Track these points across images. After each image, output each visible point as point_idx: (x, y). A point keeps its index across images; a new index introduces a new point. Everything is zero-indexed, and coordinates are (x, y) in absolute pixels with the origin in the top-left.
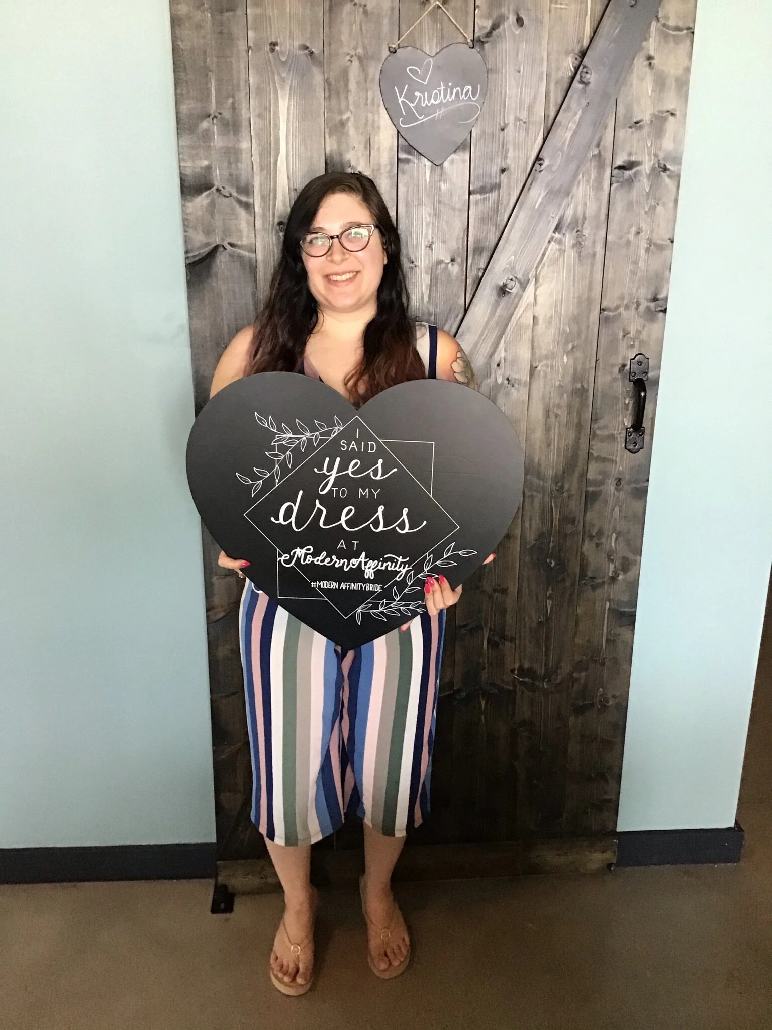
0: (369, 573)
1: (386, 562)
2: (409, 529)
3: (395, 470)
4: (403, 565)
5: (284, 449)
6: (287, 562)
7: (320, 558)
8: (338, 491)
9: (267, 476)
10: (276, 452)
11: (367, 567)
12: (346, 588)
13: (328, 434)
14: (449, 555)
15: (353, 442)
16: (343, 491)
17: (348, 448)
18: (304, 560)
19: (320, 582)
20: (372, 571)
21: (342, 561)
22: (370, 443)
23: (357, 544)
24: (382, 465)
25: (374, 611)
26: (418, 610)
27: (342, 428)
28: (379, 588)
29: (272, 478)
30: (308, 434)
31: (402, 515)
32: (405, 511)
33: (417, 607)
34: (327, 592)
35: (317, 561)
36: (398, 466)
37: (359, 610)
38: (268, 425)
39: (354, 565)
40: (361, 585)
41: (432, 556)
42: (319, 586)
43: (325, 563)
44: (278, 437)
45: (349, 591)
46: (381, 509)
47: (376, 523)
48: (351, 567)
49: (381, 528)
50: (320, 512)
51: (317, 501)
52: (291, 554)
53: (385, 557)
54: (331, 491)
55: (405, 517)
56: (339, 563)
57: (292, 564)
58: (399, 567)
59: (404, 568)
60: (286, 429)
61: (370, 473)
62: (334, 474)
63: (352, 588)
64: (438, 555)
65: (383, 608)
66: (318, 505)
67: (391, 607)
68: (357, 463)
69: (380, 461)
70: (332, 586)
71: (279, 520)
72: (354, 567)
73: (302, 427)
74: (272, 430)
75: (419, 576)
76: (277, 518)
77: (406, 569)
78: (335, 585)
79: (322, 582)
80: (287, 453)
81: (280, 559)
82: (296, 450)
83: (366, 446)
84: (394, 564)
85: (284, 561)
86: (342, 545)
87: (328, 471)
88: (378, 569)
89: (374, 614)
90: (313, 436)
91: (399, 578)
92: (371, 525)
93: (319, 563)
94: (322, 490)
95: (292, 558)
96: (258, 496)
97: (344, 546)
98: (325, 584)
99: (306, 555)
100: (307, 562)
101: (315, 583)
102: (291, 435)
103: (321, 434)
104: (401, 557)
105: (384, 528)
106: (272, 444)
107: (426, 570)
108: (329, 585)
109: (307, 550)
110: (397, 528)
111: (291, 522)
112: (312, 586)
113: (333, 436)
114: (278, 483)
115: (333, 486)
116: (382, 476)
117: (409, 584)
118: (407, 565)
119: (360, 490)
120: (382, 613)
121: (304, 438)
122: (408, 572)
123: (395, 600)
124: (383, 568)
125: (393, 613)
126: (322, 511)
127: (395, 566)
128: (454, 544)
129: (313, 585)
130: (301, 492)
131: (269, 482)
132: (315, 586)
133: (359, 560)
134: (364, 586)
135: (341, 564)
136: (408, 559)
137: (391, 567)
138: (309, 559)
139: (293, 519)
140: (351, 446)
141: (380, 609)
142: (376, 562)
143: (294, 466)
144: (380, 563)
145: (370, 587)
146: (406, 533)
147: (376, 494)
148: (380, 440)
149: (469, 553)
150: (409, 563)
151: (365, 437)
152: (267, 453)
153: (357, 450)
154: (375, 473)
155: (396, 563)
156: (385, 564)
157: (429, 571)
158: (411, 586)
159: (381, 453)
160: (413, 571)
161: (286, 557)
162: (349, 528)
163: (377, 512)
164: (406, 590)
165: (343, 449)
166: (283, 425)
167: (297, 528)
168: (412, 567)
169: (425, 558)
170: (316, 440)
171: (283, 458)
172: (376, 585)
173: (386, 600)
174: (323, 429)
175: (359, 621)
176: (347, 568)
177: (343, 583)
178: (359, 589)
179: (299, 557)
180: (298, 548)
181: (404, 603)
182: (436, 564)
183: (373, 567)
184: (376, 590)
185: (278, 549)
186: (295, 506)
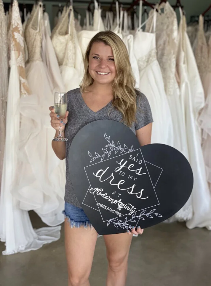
0: (120, 208)
2: (141, 197)
3: (145, 173)
4: (133, 210)
5: (109, 150)
6: (92, 191)
7: (104, 195)
8: (121, 173)
9: (99, 157)
10: (106, 150)
11: (120, 205)
12: (109, 210)
13: (127, 151)
14: (151, 213)
15: (135, 157)
16: (123, 174)
17: (132, 159)
18: (98, 194)
21: (112, 199)
22: (140, 160)
23: (120, 195)
24: (141, 170)
27: (133, 151)
28: (121, 215)
30: (120, 148)
31: (140, 191)
32: (142, 190)
34: (101, 208)
35: (103, 195)
36: (147, 173)
37: (110, 221)
38: (108, 139)
39: (115, 202)
41: (145, 211)
42: (99, 205)
43: (105, 197)
44: (109, 145)
45: (109, 212)
46: (134, 186)
47: (130, 190)
48: (114, 203)
49: (131, 193)
50: (112, 177)
51: (112, 173)
53: (128, 204)
54: (119, 172)
55: (141, 192)
57: (93, 193)
58: (132, 210)
60: (113, 143)
61: (136, 171)
62: (123, 166)
63: (111, 211)
64: (147, 211)
66: (112, 175)
67: (122, 224)
68: (133, 165)
69: (141, 168)
71: (96, 175)
73: (119, 145)
74: (108, 141)
75: (137, 216)
76: (95, 174)
77: (134, 212)
78: (105, 207)
79: (101, 204)
80: (110, 152)
81: (90, 189)
82: (113, 152)
83: (139, 161)
86: (114, 193)
87: (121, 164)
88: (124, 208)
89: (115, 224)
91: (130, 214)
92: (128, 190)
93: (103, 196)
94: (116, 170)
95: (94, 190)
96: (92, 163)
98: (102, 205)
99: (100, 191)
100: (99, 194)
102: (114, 146)
103: (125, 150)
104: (134, 207)
106: (106, 146)
107: (141, 215)
108: (103, 206)
109: (101, 190)
110: (137, 195)
111: (100, 177)
113: (128, 152)
114: (101, 161)
115: (120, 170)
116: (139, 174)
117: (133, 218)
119: (130, 175)
120: (118, 225)
121: (118, 149)
122: (134, 213)
123: (125, 222)
124: (126, 208)
125: (122, 227)
126: (112, 178)
128: (155, 209)
129: (97, 204)
130: (108, 168)
131: (99, 159)
133: (118, 201)
134: (115, 212)
135: (111, 200)
136: (136, 208)
137: (128, 209)
138: (100, 193)
140: (133, 159)
142: (124, 205)
143: (109, 158)
144: (125, 206)
145: (117, 213)
146: (139, 198)
147: (135, 179)
148: (144, 161)
149: (159, 215)
150: (136, 210)
151: (140, 157)
152: (102, 149)
153: (135, 161)
154: (138, 171)
155: (131, 208)
156: (127, 207)
157: (142, 216)
158: (133, 219)
159: (143, 165)
160: (136, 214)
161: (92, 189)
162: (120, 188)
163: (132, 186)
164: (130, 220)
165: (130, 158)
166: (113, 141)
167: (101, 180)
168: (136, 212)
169: (142, 211)
170: (122, 151)
171: (107, 153)
172: (120, 213)
173: (121, 221)
174: (126, 148)
175: (108, 225)
176: (112, 202)
177: (108, 208)
178: (113, 212)
179: (97, 191)
180: (98, 188)
181: (128, 225)
182: (145, 215)
183: (122, 206)
184: (119, 215)
185: (90, 185)
186: (104, 172)
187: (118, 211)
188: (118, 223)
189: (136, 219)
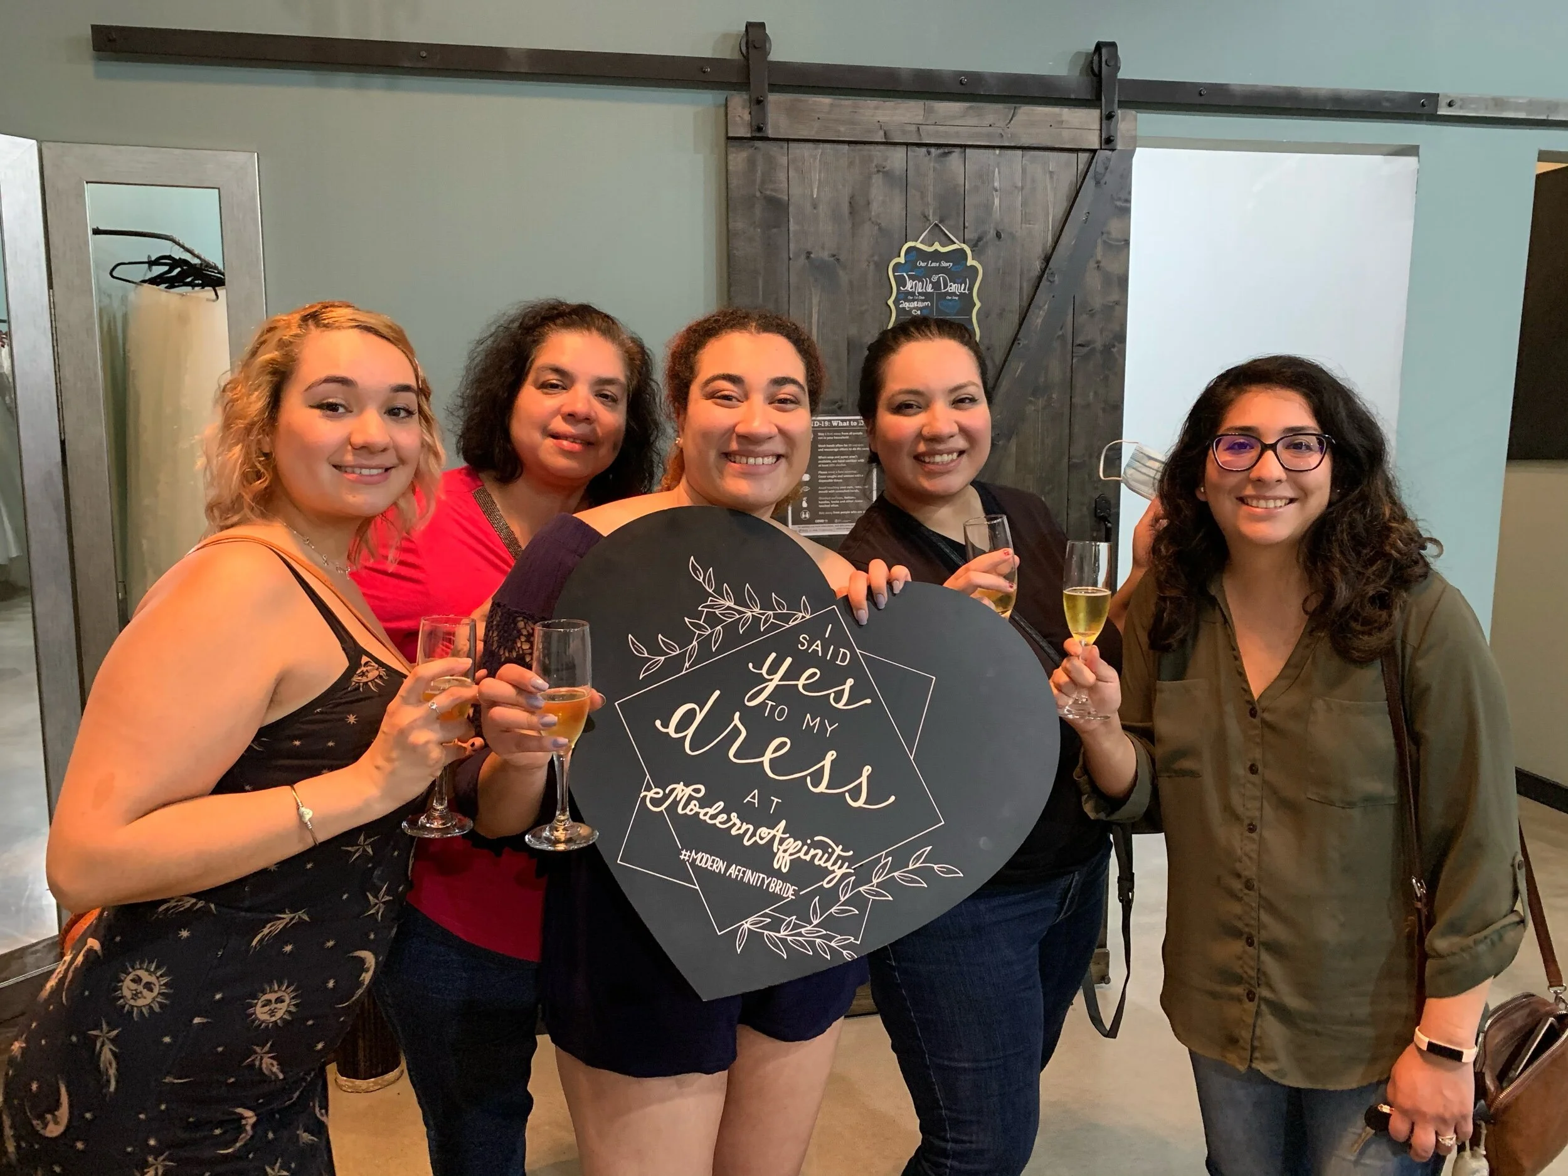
0: (782, 862)
1: (815, 849)
2: (865, 803)
3: (868, 701)
4: (840, 862)
5: (713, 620)
6: (656, 802)
7: (712, 811)
8: (773, 708)
9: (674, 654)
10: (701, 622)
11: (782, 848)
12: (737, 876)
13: (786, 618)
14: (918, 865)
15: (819, 642)
16: (783, 710)
17: (809, 647)
18: (684, 808)
19: (696, 855)
20: (788, 858)
21: (745, 826)
22: (842, 650)
23: (777, 802)
24: (851, 687)
25: (771, 933)
26: (845, 952)
27: (808, 617)
28: (791, 892)
29: (681, 657)
30: (757, 610)
31: (861, 776)
32: (867, 770)
33: (844, 947)
34: (703, 874)
35: (705, 815)
36: (874, 698)
37: (747, 925)
38: (704, 580)
39: (761, 838)
40: (763, 878)
41: (890, 858)
42: (694, 860)
43: (716, 822)
44: (711, 601)
45: (739, 884)
46: (831, 755)
47: (817, 778)
48: (756, 841)
49: (822, 788)
50: (736, 732)
51: (737, 715)
52: (667, 791)
53: (816, 838)
54: (763, 704)
55: (864, 779)
56: (739, 828)
57: (662, 808)
58: (834, 864)
59: (840, 868)
60: (728, 593)
61: (830, 694)
62: (776, 679)
63: (746, 880)
64: (900, 861)
65: (786, 933)
66: (736, 721)
67: (800, 934)
68: (814, 674)
69: (850, 682)
70: (715, 866)
71: (667, 727)
72: (762, 842)
73: (751, 598)
74: (708, 589)
75: (861, 889)
76: (666, 725)
77: (844, 870)
78: (719, 866)
79: (700, 855)
80: (717, 628)
81: (646, 793)
82: (730, 630)
83: (836, 653)
84: (826, 855)
85: (651, 798)
86: (753, 797)
87: (768, 673)
88: (799, 857)
89: (769, 938)
90: (763, 614)
91: (828, 883)
92: (809, 779)
93: (707, 818)
94: (750, 700)
95: (666, 797)
96: (649, 680)
97: (756, 801)
98: (704, 860)
99: (691, 798)
100: (687, 811)
101: (688, 853)
102: (732, 604)
103: (776, 616)
104: (841, 847)
105: (827, 788)
106: (699, 609)
107: (875, 881)
108: (709, 863)
109: (695, 791)
110: (847, 795)
111: (686, 736)
112: (682, 857)
113: (791, 624)
114: (687, 669)
115: (769, 698)
116: (845, 705)
117: (842, 899)
118: (847, 864)
119: (808, 715)
120: (782, 940)
121: (750, 614)
122: (845, 876)
123: (810, 923)
124: (808, 858)
125: (803, 947)
126: (740, 732)
127: (827, 861)
128: (929, 848)
129: (685, 855)
130: (717, 693)
131: (674, 664)
132: (686, 858)
133: (773, 832)
134: (766, 882)
135: (741, 831)
136: (851, 853)
137: (820, 859)
139: (690, 732)
140: (814, 647)
141: (782, 933)
142: (799, 843)
143: (720, 651)
144: (805, 848)
145: (776, 886)
146: (860, 807)
147: (829, 729)
148: (858, 651)
149: (950, 871)
150: (851, 861)
151: (839, 639)
152: (686, 619)
153: (820, 655)
154: (838, 696)
155: (830, 855)
157: (879, 885)
158: (843, 904)
159: (854, 669)
160: (853, 878)
161: (657, 793)
162: (773, 772)
163: (823, 759)
164: (834, 908)
165: (802, 646)
166: (725, 585)
167: (692, 749)
168: (854, 869)
169: (879, 859)
170: (766, 621)
171: (707, 633)
172: (788, 885)
173: (796, 919)
174: (780, 609)
175: (740, 946)
176: (748, 841)
177: (734, 866)
178: (758, 885)
179: (678, 799)
180: (682, 783)
181: (825, 932)
182: (894, 876)
183: (791, 851)
184: (784, 895)
185: (648, 776)
186: (700, 712)
187: (778, 874)
188: (782, 931)
189: (857, 900)
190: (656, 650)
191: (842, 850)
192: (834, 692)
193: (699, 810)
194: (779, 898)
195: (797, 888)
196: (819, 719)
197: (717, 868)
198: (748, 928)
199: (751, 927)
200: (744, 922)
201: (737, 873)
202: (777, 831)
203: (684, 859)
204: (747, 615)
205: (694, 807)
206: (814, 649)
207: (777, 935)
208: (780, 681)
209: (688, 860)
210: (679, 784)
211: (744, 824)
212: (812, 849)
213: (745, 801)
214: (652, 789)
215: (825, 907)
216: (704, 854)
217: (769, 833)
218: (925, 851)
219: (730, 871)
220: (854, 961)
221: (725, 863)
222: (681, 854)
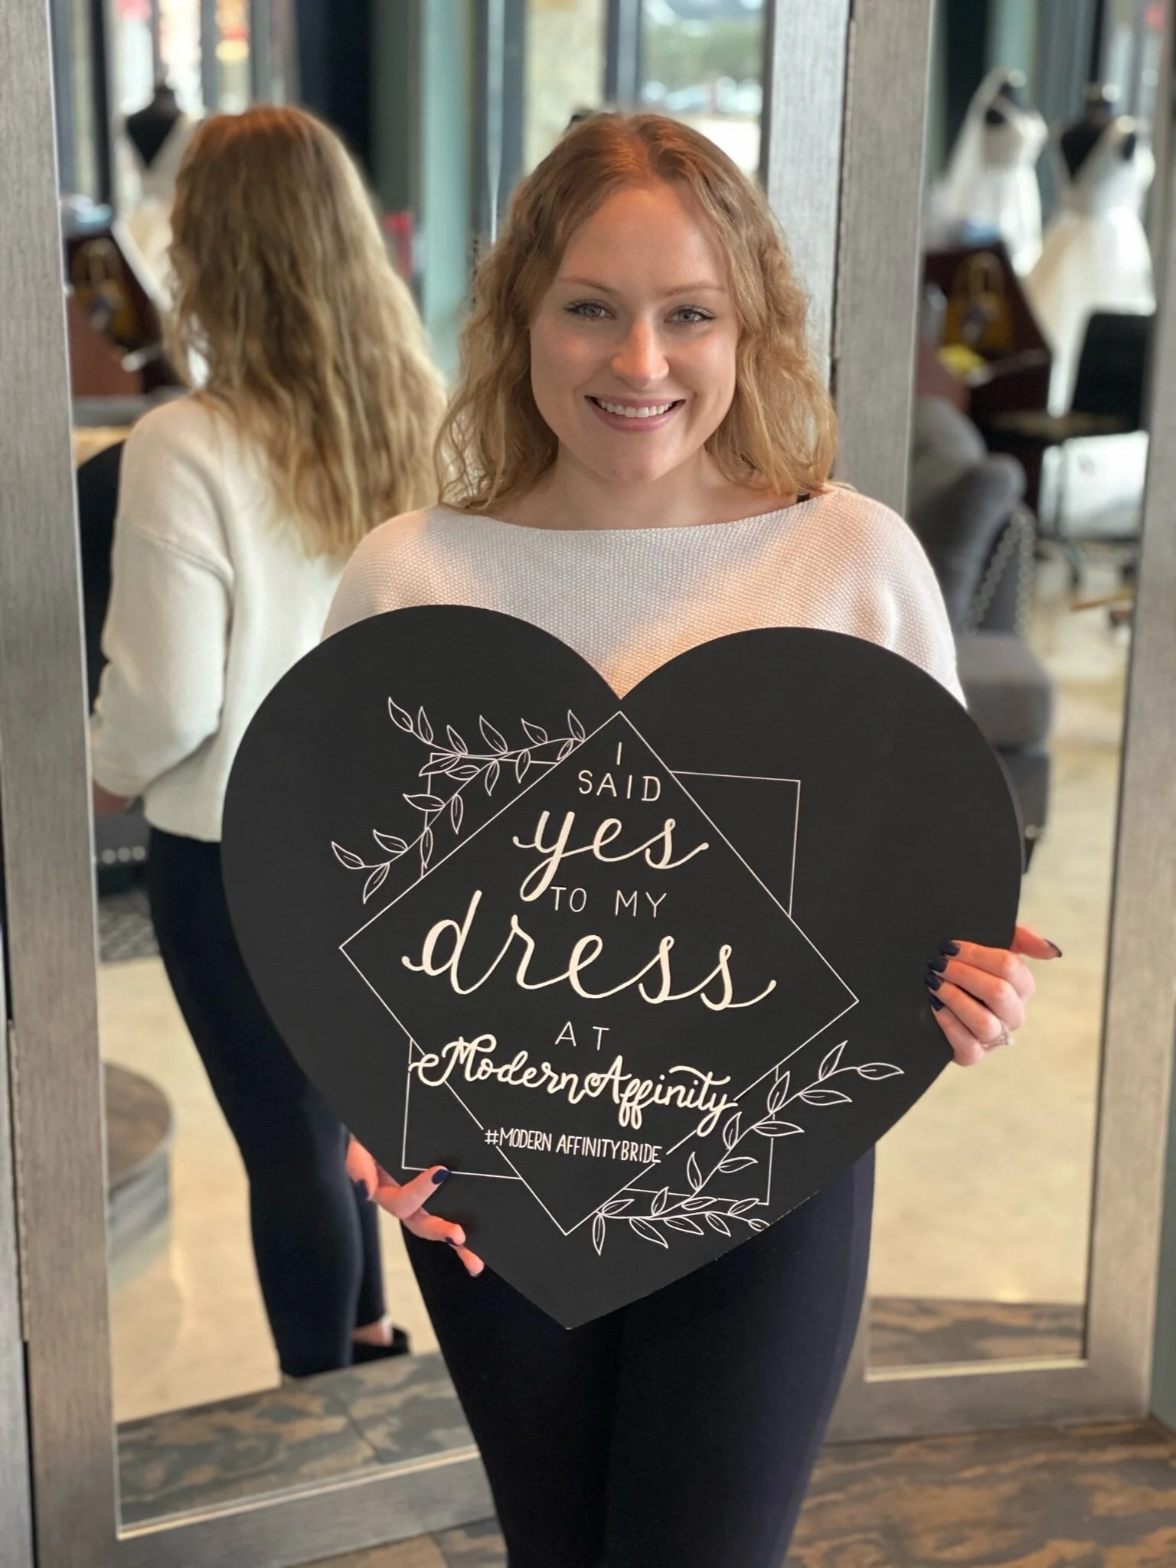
0: (630, 1114)
1: (674, 1087)
2: (732, 1003)
3: (705, 846)
4: (714, 1096)
5: (444, 787)
6: (433, 1073)
7: (512, 1068)
8: (564, 896)
9: (403, 853)
10: (428, 795)
11: (625, 1096)
12: (571, 1149)
13: (549, 753)
14: (831, 1073)
15: (608, 775)
16: (579, 895)
17: (595, 789)
18: (473, 1072)
19: (506, 1134)
20: (637, 1108)
21: (565, 1078)
22: (647, 778)
23: (603, 1031)
24: (673, 832)
25: (638, 1218)
26: (750, 1222)
27: (583, 741)
28: (653, 1154)
29: (413, 856)
30: (505, 752)
31: (717, 963)
32: (725, 952)
33: (746, 1215)
34: (524, 1158)
35: (505, 1073)
36: (712, 839)
37: (601, 1214)
38: (416, 729)
39: (593, 1089)
40: (609, 1144)
41: (788, 1073)
42: (506, 1141)
43: (524, 1080)
44: (435, 758)
45: (577, 1160)
46: (666, 945)
47: (653, 983)
48: (586, 1095)
49: (664, 996)
50: (519, 945)
51: (515, 919)
53: (672, 1071)
54: (548, 894)
55: (723, 966)
56: (559, 1083)
57: (443, 1079)
58: (706, 1100)
59: (716, 1104)
60: (455, 739)
61: (643, 852)
62: (558, 851)
63: (585, 1152)
64: (803, 1074)
65: (660, 1212)
66: (516, 929)
67: (680, 1211)
68: (613, 827)
69: (670, 824)
70: (537, 1143)
71: (419, 963)
72: (595, 1095)
73: (491, 736)
74: (425, 741)
75: (753, 1127)
76: (417, 960)
77: (722, 1107)
78: (542, 1141)
79: (512, 1132)
80: (453, 797)
81: (415, 1064)
82: (474, 793)
83: (638, 786)
84: (692, 1091)
85: (425, 1069)
86: (567, 1035)
87: (545, 844)
88: (653, 1102)
89: (638, 1225)
90: (515, 756)
91: (703, 1130)
92: (641, 987)
93: (508, 1079)
94: (527, 893)
95: (444, 1063)
96: (377, 901)
97: (573, 1038)
98: (519, 1138)
99: (479, 1056)
100: (479, 1075)
101: (495, 1134)
102: (465, 755)
103: (535, 754)
104: (710, 1074)
105: (670, 994)
106: (420, 775)
107: (772, 1112)
108: (528, 1141)
109: (482, 1044)
110: (703, 996)
111: (450, 967)
112: (488, 1141)
113: (561, 759)
114: (425, 872)
115: (552, 883)
116: (670, 863)
117: (730, 1148)
118: (725, 1097)
119: (619, 892)
120: (658, 1224)
121: (495, 761)
122: (726, 1114)
123: (691, 1192)
124: (666, 1101)
125: (688, 1226)
126: (525, 945)
128: (844, 1044)
129: (491, 1137)
130: (478, 895)
131: (406, 868)
132: (495, 1141)
133: (608, 1076)
134: (615, 1149)
135: (562, 1086)
136: (728, 1079)
137: (685, 1099)
138: (486, 1067)
139: (454, 961)
140: (603, 785)
141: (654, 1215)
142: (649, 1083)
143: (465, 831)
144: (659, 1087)
145: (630, 1151)
146: (725, 1010)
147: (655, 905)
148: (671, 772)
149: (881, 1071)
150: (730, 1090)
151: (639, 763)
152: (406, 796)
153: (615, 795)
154: (657, 852)
155: (698, 1089)
156: (671, 1091)
157: (780, 1116)
158: (733, 1154)
159: (671, 805)
160: (740, 1114)
161: (431, 1060)
162: (588, 991)
163: (657, 952)
164: (721, 1163)
165: (584, 790)
166: (448, 727)
167: (463, 987)
168: (737, 1102)
169: (771, 1079)
170: (522, 766)
171: (441, 809)
172: (647, 1145)
173: (669, 1191)
174: (540, 742)
175: (598, 1244)
176: (575, 1096)
177: (564, 1137)
178: (604, 1155)
179: (462, 1061)
180: (461, 1039)
181: (715, 1200)
182: (798, 1097)
183: (638, 1097)
184: (645, 1161)
185: (412, 1040)
186: (461, 928)
187: (628, 1134)
188: (653, 1212)
189: (752, 1144)
190: (375, 855)
191: (713, 1079)
192: (649, 847)
193: (495, 1071)
194: (640, 1166)
195: (660, 1148)
196: (636, 893)
197: (540, 1144)
198: (605, 1218)
199: (606, 1215)
200: (596, 1211)
201: (569, 1146)
202: (613, 1074)
203: (491, 1143)
204: (492, 764)
205: (486, 1068)
206: (604, 788)
207: (647, 1218)
208: (564, 852)
209: (497, 1144)
210: (457, 1040)
211: (564, 1074)
212: (670, 1088)
213: (557, 1043)
214: (422, 1056)
215: (706, 1165)
216: (517, 1130)
217: (602, 1079)
218: (839, 1049)
219: (560, 1145)
220: (767, 1230)
221: (551, 1135)
222: (486, 1137)
